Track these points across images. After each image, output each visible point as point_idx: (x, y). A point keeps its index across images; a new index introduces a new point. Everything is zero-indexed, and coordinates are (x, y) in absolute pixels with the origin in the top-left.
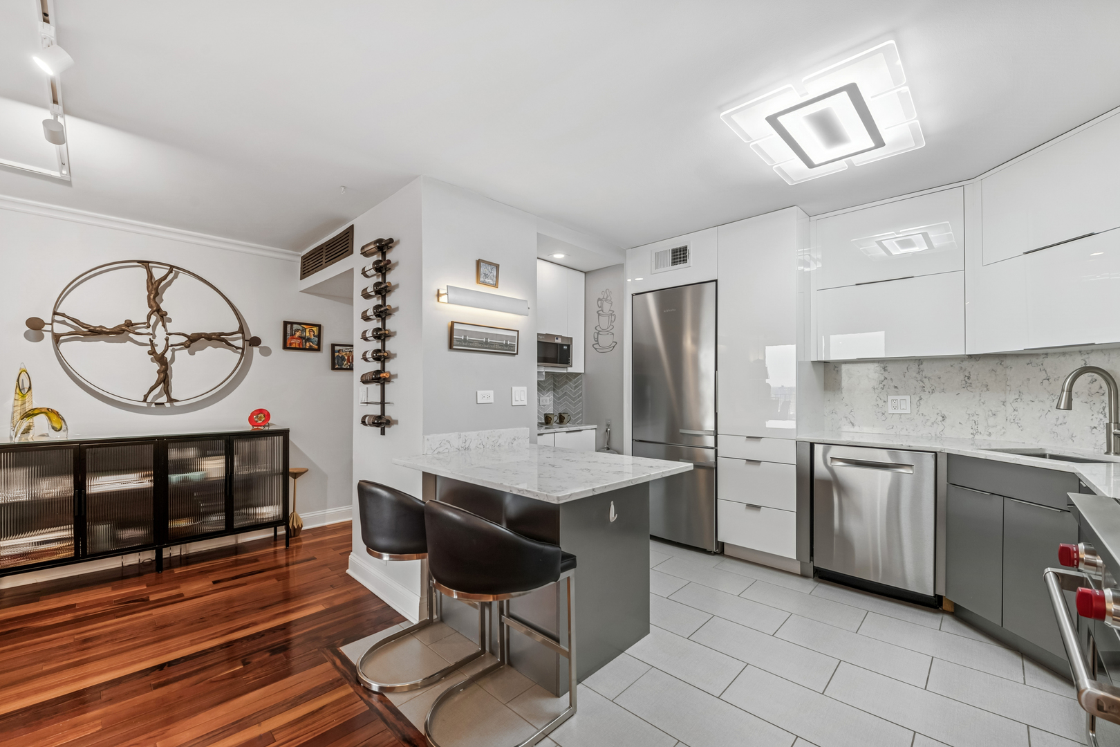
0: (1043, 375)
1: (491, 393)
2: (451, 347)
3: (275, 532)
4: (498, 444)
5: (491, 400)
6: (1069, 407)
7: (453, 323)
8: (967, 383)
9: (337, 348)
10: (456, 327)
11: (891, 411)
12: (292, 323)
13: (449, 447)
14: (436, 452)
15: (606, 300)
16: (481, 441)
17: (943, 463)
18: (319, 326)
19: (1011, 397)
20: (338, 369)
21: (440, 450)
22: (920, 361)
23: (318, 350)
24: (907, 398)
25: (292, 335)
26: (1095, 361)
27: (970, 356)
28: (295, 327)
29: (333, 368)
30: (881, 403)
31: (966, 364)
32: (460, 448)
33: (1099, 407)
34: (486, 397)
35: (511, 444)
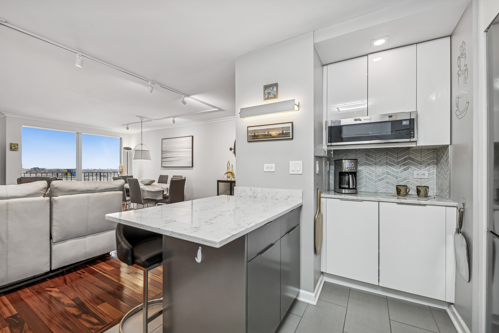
1: (273, 165)
4: (276, 198)
5: (273, 170)
7: (248, 127)
10: (249, 129)
13: (245, 194)
14: (239, 196)
16: (264, 194)
21: (241, 195)
32: (252, 196)
34: (270, 168)
35: (285, 200)
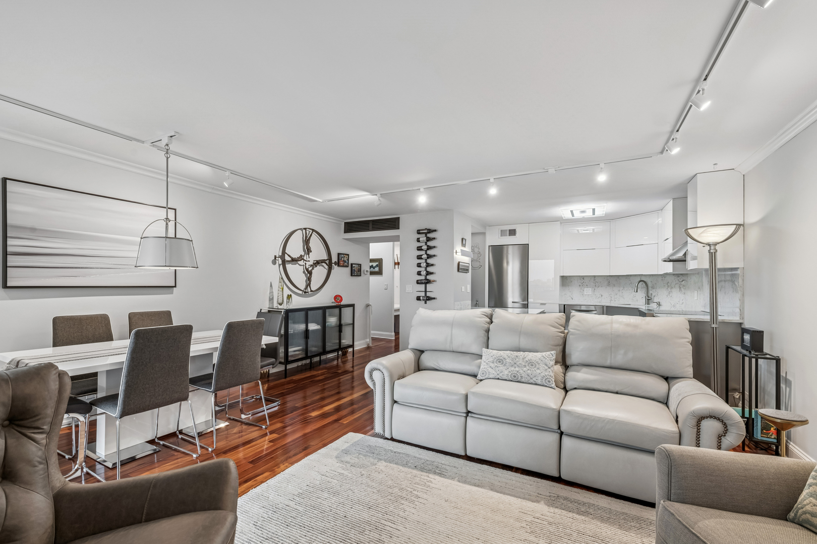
0: (630, 282)
2: (458, 271)
3: (338, 353)
6: (637, 292)
7: (459, 262)
8: (609, 284)
9: (354, 265)
10: (460, 263)
11: (585, 294)
12: (341, 254)
13: (459, 307)
15: (476, 247)
16: (463, 305)
17: (605, 309)
18: (348, 255)
19: (622, 288)
20: (354, 276)
22: (595, 276)
23: (348, 266)
24: (591, 289)
25: (341, 260)
26: (643, 279)
27: (610, 276)
28: (342, 256)
29: (352, 275)
30: (582, 291)
31: (608, 278)
33: (644, 291)
34: (463, 289)
35: (468, 307)
